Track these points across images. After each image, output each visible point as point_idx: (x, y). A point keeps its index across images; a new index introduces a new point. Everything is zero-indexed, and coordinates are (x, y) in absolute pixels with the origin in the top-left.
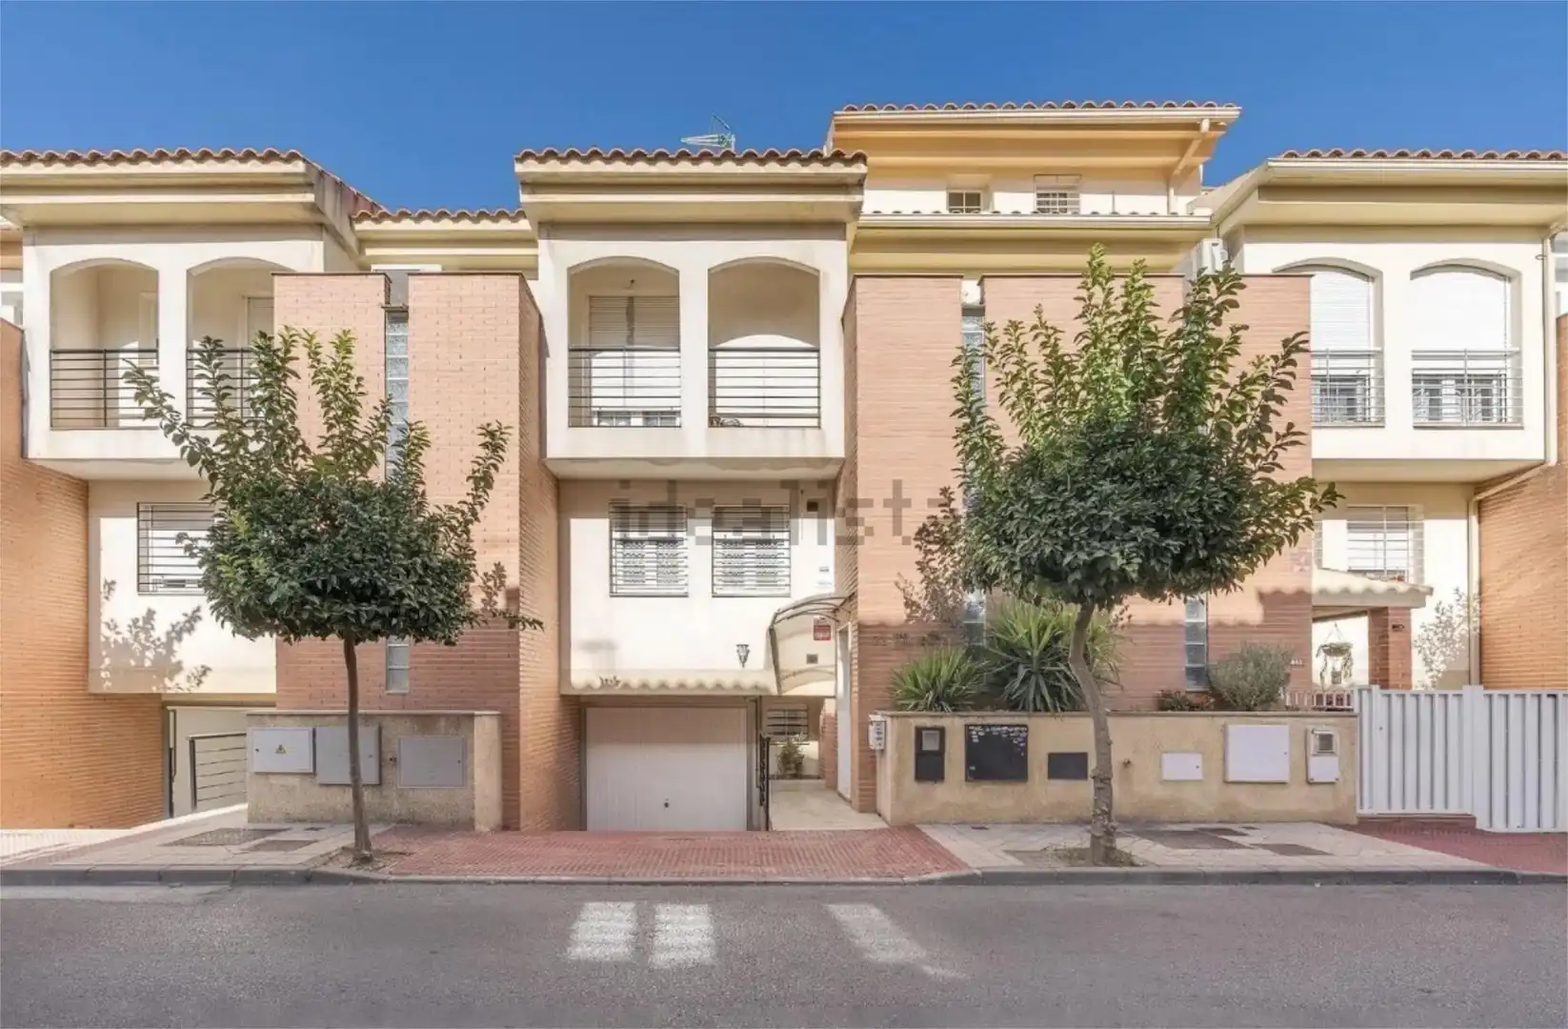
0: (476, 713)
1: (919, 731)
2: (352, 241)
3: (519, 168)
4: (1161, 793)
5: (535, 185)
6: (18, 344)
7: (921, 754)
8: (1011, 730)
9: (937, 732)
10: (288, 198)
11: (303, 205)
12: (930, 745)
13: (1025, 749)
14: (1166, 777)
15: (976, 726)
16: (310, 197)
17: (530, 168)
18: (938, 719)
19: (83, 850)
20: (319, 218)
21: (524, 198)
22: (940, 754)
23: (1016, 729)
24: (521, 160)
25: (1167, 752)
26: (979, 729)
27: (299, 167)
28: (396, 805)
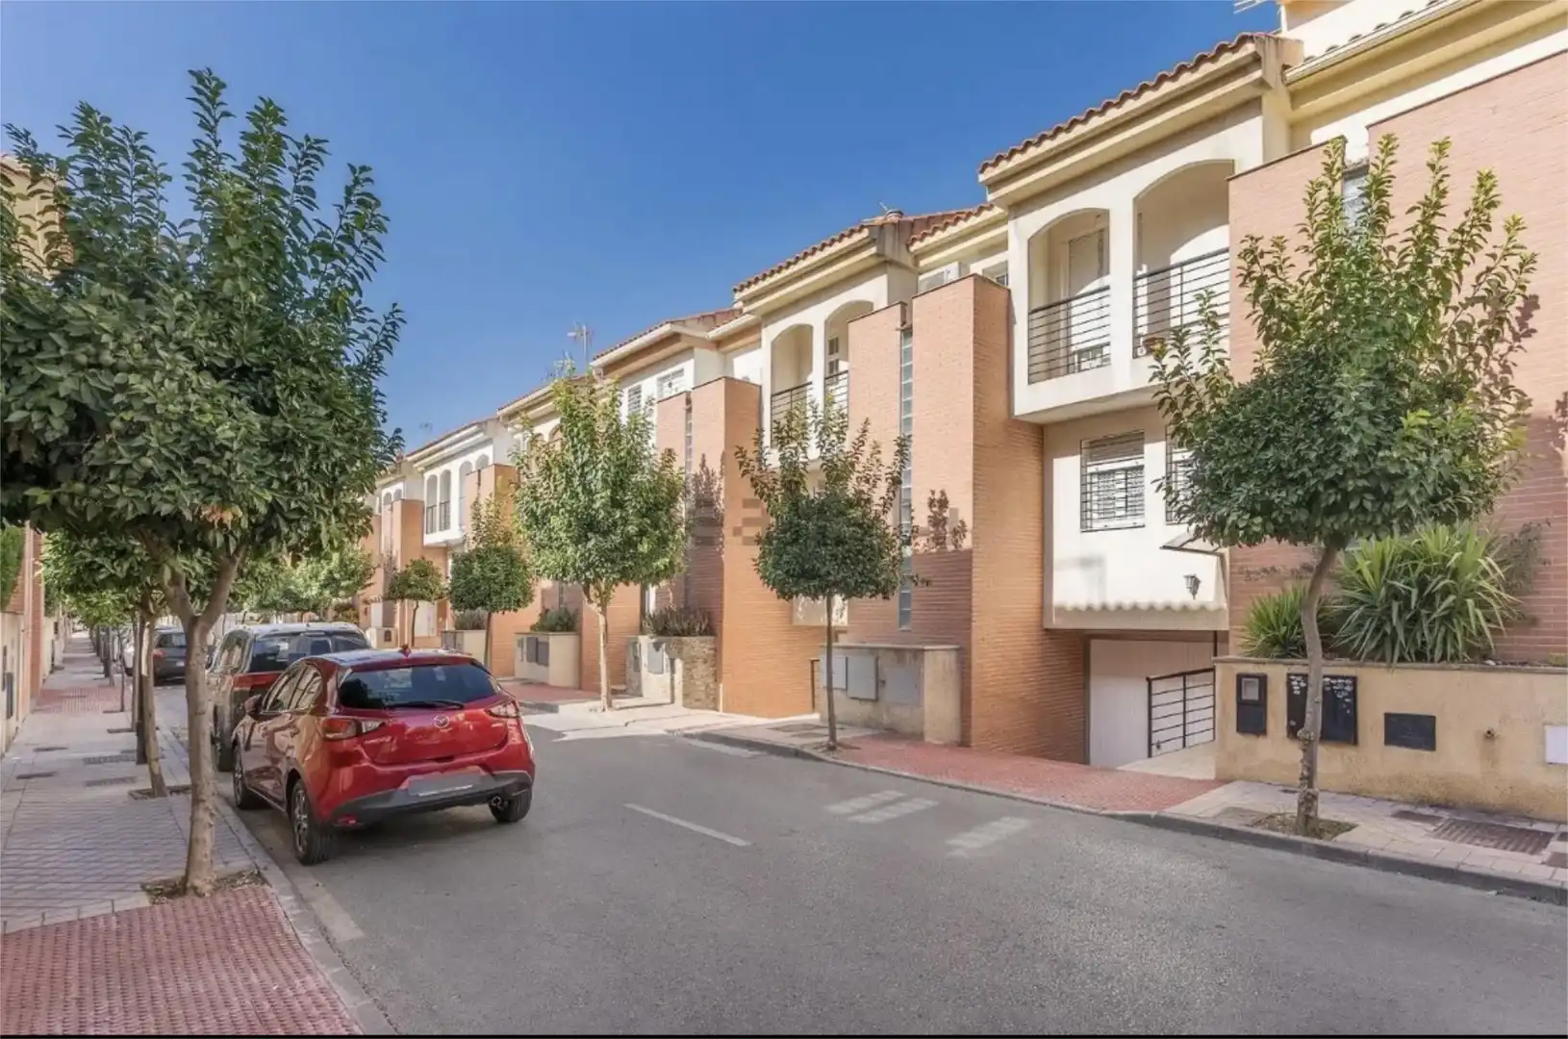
0: (926, 647)
1: (1240, 677)
2: (908, 261)
3: (982, 178)
4: (1539, 779)
5: (995, 184)
6: (757, 397)
7: (1242, 704)
8: (1333, 682)
9: (1257, 680)
10: (865, 254)
11: (871, 256)
12: (1251, 694)
13: (1354, 706)
14: (1549, 758)
15: (1296, 675)
16: (873, 250)
17: (991, 173)
18: (1261, 666)
19: (746, 727)
20: (882, 259)
21: (990, 197)
22: (1261, 704)
23: (1340, 681)
24: (982, 172)
25: (1551, 724)
26: (1299, 679)
27: (865, 233)
28: (885, 717)
